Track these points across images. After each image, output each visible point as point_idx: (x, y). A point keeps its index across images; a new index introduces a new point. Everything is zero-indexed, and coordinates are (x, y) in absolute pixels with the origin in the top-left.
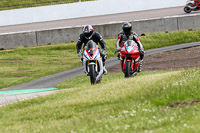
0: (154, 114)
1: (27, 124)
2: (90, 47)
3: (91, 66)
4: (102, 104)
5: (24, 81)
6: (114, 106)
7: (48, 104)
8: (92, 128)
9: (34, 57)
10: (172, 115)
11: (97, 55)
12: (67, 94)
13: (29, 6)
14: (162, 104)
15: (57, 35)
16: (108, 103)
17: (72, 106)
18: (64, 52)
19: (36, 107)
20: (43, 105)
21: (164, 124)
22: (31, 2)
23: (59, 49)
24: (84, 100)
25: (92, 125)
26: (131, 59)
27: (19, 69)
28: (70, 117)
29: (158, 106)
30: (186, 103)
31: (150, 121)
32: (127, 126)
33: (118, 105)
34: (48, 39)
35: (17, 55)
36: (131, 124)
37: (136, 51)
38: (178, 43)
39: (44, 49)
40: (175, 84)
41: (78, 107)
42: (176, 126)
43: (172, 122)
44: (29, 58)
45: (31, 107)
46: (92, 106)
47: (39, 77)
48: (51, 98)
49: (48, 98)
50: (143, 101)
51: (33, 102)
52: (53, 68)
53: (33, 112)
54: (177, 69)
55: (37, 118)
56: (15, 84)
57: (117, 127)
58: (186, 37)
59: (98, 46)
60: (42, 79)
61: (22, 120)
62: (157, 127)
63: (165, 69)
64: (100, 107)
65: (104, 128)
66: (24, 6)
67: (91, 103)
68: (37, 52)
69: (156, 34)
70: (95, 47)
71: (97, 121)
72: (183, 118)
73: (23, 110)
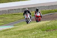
0: (42, 33)
1: (6, 36)
2: (27, 14)
3: (27, 19)
4: (27, 30)
5: (5, 24)
6: (31, 31)
7: (12, 30)
8: (24, 37)
9: (8, 17)
10: (47, 34)
11: (29, 17)
12: (17, 28)
13: (6, 2)
14: (44, 30)
15: (14, 11)
16: (29, 30)
17: (18, 31)
18: (16, 15)
19: (8, 31)
20: (10, 31)
21: (45, 36)
22: (7, 1)
23: (15, 15)
24: (22, 29)
25: (24, 36)
26: (38, 18)
27: (3, 20)
28: (18, 34)
29: (43, 31)
30: (51, 30)
31: (41, 35)
32: (34, 37)
33: (32, 31)
34: (12, 12)
35: (3, 16)
36: (35, 36)
37: (40, 15)
38: (49, 13)
39: (10, 15)
40: (48, 25)
41: (20, 31)
42: (48, 36)
43: (47, 36)
44: (6, 17)
45: (7, 31)
46: (24, 31)
47: (9, 23)
48: (13, 29)
49: (12, 29)
50: (39, 30)
51: (7, 30)
52: (13, 20)
53: (7, 32)
54: (48, 20)
55: (8, 34)
56: (2, 25)
57: (31, 37)
58: (51, 11)
59: (29, 14)
60: (10, 23)
61: (4, 35)
62: (43, 37)
63: (45, 20)
64: (26, 31)
65: (28, 37)
66: (5, 2)
67: (24, 30)
68: (8, 15)
69: (42, 10)
70: (28, 14)
71: (26, 35)
72: (50, 35)
73: (5, 32)
